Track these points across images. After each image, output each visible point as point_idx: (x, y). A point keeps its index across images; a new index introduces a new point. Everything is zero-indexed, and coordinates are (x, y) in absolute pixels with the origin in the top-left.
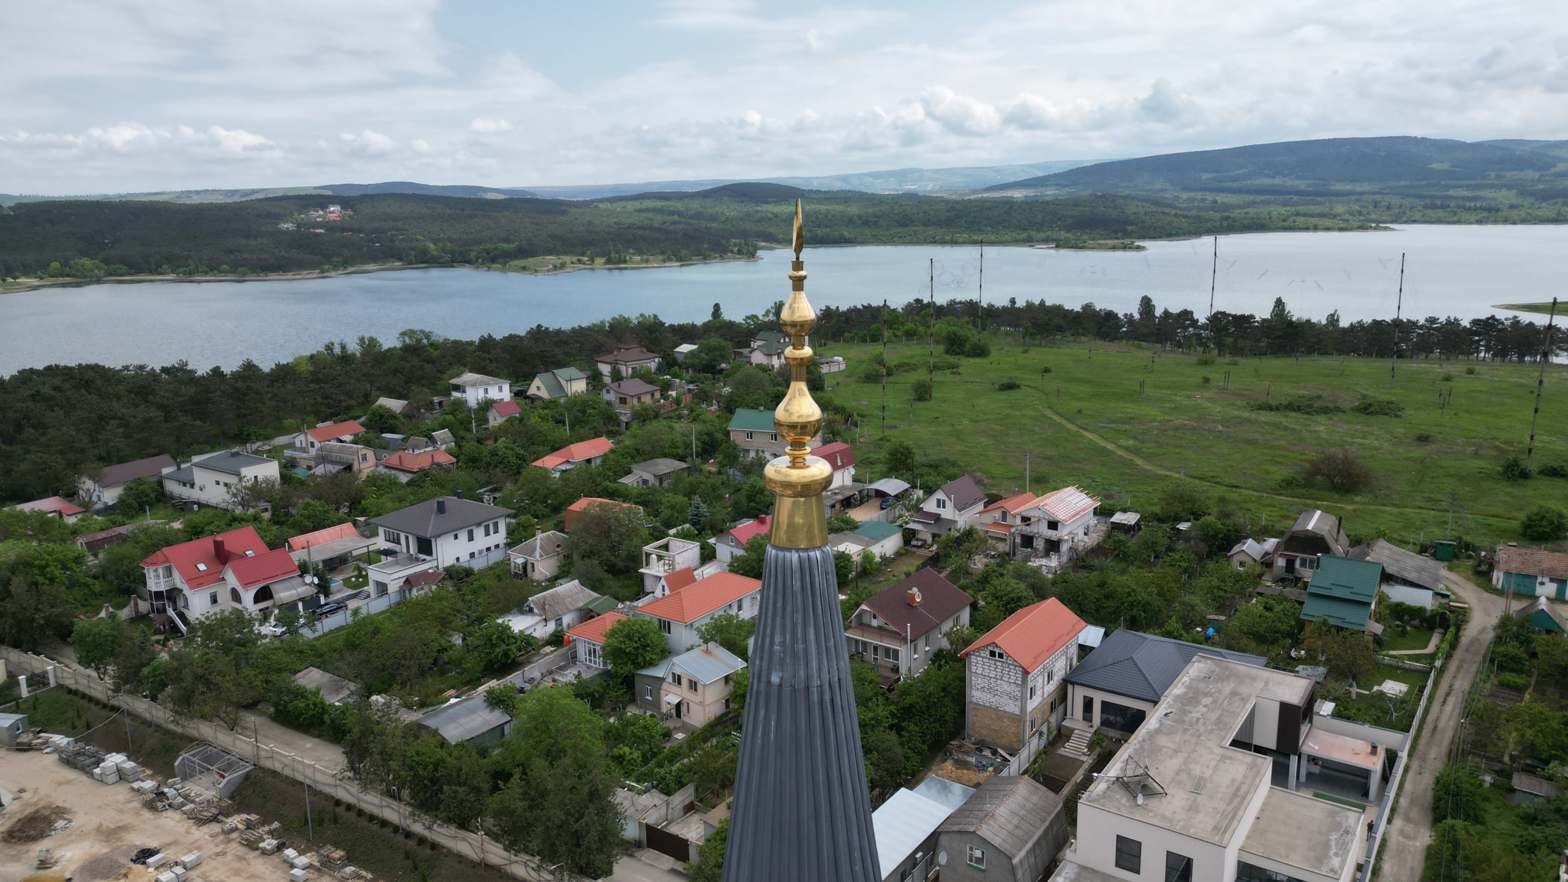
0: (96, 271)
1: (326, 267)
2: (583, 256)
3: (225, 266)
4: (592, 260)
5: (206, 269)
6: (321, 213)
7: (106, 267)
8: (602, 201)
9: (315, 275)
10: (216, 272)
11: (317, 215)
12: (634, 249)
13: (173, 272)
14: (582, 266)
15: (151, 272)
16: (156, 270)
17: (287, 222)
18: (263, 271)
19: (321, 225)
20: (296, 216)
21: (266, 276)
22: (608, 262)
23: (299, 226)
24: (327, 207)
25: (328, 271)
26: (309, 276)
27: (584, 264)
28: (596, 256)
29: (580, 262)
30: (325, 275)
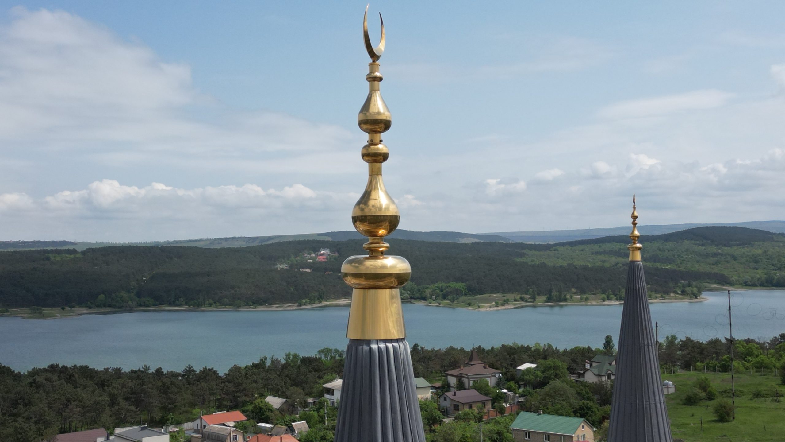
0: (130, 303)
1: (304, 301)
2: (527, 294)
3: (225, 300)
4: (534, 299)
5: (212, 302)
6: (313, 255)
7: (137, 299)
8: (563, 244)
9: (294, 308)
10: (218, 304)
11: (309, 257)
12: (576, 288)
13: (186, 304)
14: (524, 304)
15: (170, 304)
16: (174, 302)
17: (283, 263)
18: (254, 303)
19: (309, 266)
20: (292, 258)
21: (256, 307)
22: (549, 300)
23: (291, 266)
24: (319, 251)
25: (305, 305)
26: (289, 308)
27: (526, 301)
28: (539, 295)
29: (522, 299)
30: (302, 307)
